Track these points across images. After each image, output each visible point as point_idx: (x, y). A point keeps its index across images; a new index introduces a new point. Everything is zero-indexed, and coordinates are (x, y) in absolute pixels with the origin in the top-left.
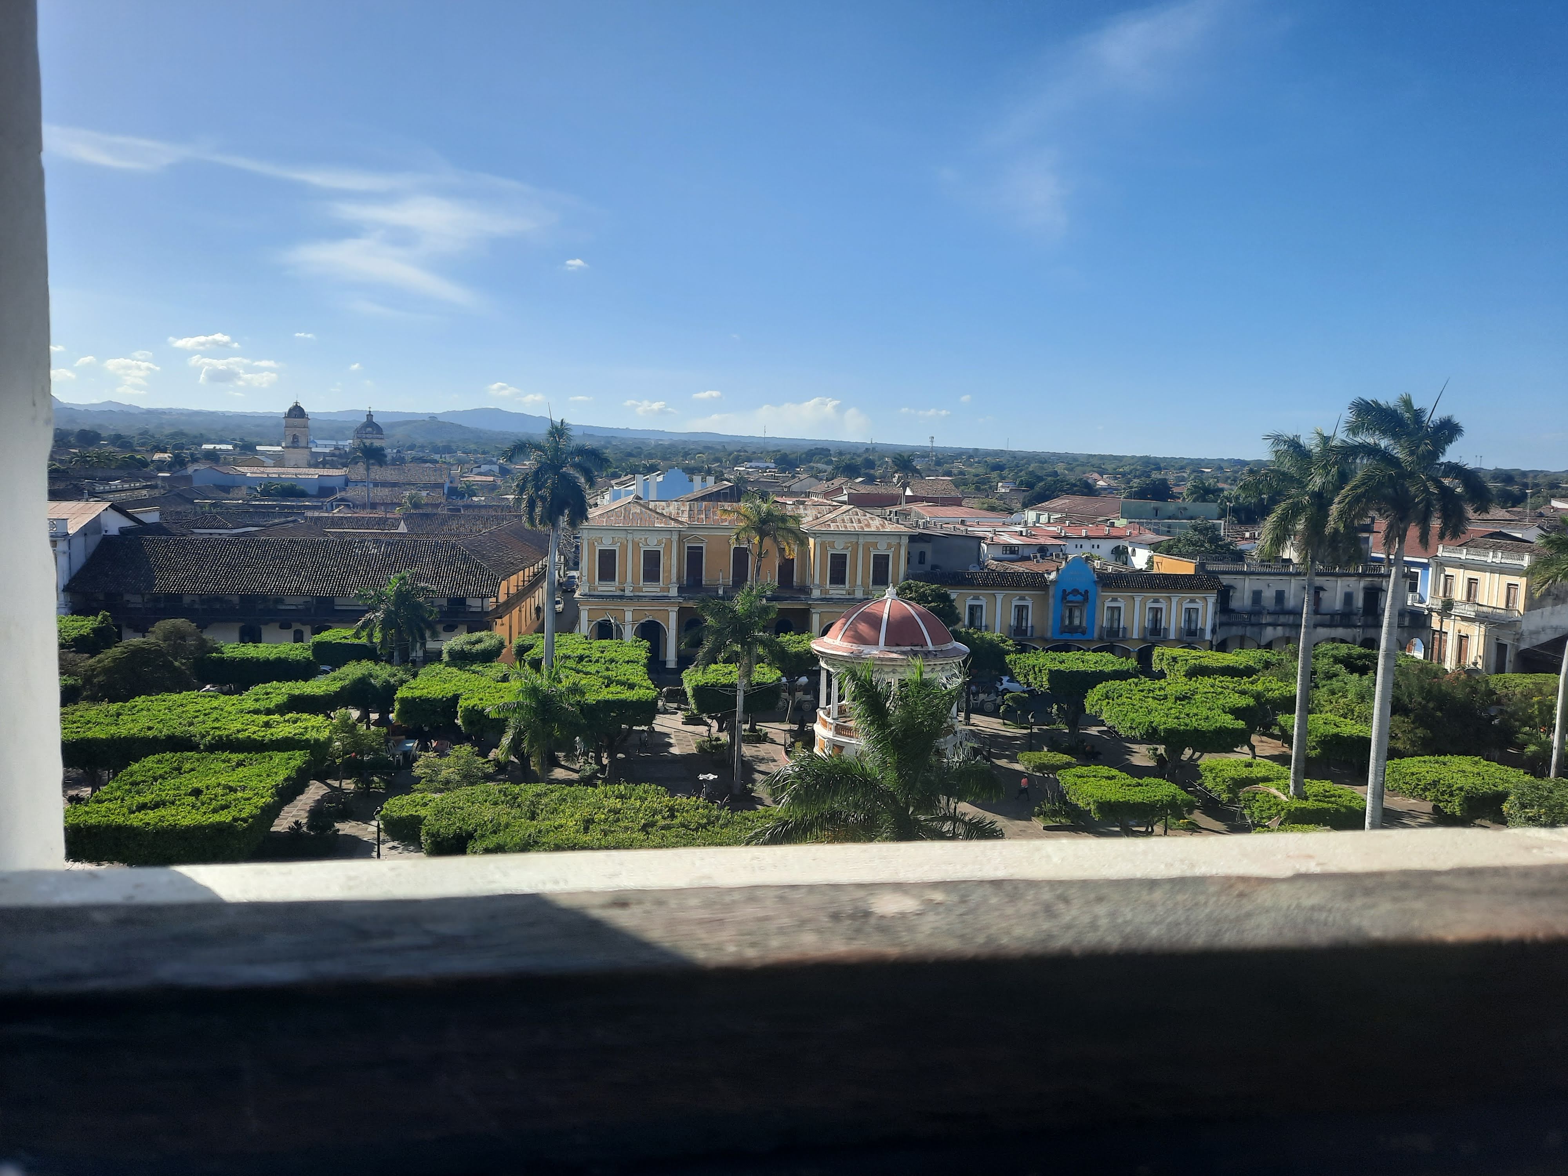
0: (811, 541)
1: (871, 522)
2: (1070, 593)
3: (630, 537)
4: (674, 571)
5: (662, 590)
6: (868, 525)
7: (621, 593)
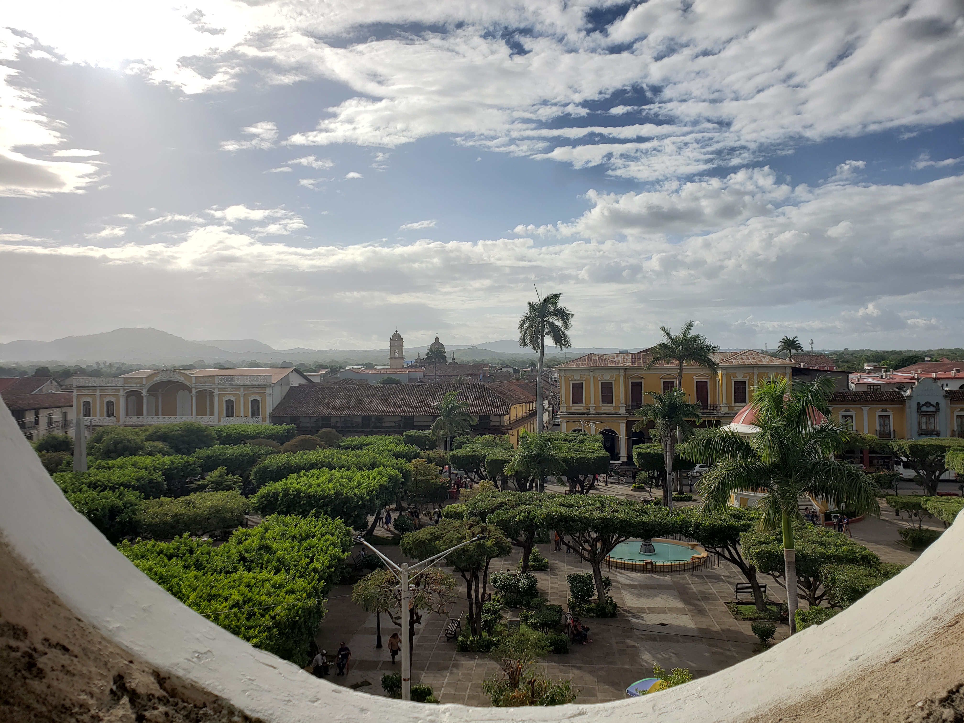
0: (720, 373)
1: (762, 359)
2: (923, 405)
3: (592, 373)
4: (622, 396)
5: (615, 408)
6: (761, 361)
7: (588, 411)
